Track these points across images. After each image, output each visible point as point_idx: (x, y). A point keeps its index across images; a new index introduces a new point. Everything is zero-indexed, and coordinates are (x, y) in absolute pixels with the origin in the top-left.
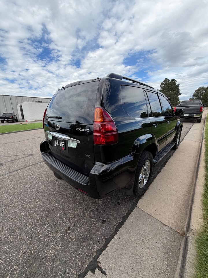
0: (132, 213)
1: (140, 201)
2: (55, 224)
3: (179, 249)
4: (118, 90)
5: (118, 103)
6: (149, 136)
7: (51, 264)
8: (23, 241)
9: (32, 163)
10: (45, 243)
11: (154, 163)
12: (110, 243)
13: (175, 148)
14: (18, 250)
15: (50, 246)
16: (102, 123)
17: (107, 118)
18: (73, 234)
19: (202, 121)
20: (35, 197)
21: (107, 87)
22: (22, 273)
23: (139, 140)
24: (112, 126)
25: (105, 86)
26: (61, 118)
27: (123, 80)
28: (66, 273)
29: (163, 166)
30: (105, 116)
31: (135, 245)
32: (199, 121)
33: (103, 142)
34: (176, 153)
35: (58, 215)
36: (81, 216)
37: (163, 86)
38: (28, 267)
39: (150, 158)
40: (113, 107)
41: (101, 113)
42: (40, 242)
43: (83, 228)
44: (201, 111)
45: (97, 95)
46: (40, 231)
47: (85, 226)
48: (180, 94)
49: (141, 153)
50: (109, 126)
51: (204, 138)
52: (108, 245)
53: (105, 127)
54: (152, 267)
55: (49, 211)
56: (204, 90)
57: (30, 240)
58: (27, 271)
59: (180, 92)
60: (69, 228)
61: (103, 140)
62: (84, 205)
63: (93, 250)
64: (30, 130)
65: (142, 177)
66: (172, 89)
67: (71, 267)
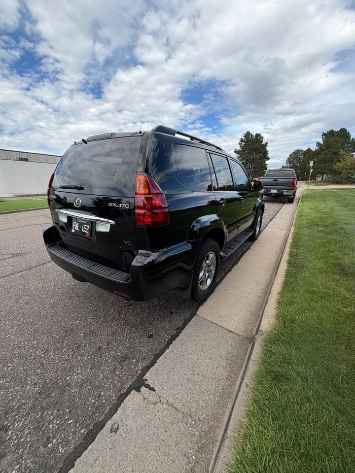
0: (190, 323)
1: (201, 308)
2: (78, 346)
3: (246, 354)
4: (169, 150)
5: (169, 169)
6: (214, 217)
7: (78, 391)
8: (29, 372)
9: (24, 267)
10: (65, 369)
11: (222, 258)
12: (160, 358)
13: (253, 239)
14: (23, 382)
15: (74, 372)
16: (147, 196)
17: (153, 189)
18: (107, 354)
19: (295, 201)
20: (40, 315)
21: (154, 146)
22: (35, 406)
23: (198, 222)
24: (162, 201)
25: (151, 145)
26: (82, 188)
27: (177, 136)
28: (101, 396)
29: (236, 263)
30: (151, 187)
31: (192, 357)
32: (291, 201)
33: (149, 222)
34: (255, 246)
35: (82, 335)
36: (117, 332)
37: (243, 144)
38: (44, 399)
39: (215, 248)
40: (162, 175)
41: (146, 181)
42: (58, 369)
43: (121, 345)
44: (293, 186)
45: (139, 157)
46: (55, 357)
47: (124, 344)
48: (268, 159)
49: (202, 239)
50: (157, 201)
51: (293, 224)
52: (157, 361)
53: (152, 202)
54: (212, 376)
55: (66, 331)
56: (302, 155)
57: (41, 369)
58: (42, 402)
59: (269, 156)
60: (100, 348)
61: (150, 220)
62: (121, 318)
63: (136, 368)
64: (7, 213)
65: (204, 274)
66: (257, 150)
67: (107, 389)
